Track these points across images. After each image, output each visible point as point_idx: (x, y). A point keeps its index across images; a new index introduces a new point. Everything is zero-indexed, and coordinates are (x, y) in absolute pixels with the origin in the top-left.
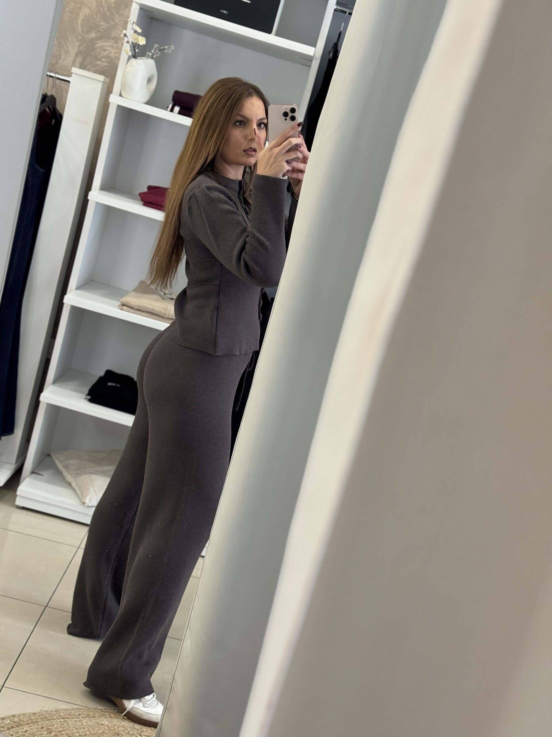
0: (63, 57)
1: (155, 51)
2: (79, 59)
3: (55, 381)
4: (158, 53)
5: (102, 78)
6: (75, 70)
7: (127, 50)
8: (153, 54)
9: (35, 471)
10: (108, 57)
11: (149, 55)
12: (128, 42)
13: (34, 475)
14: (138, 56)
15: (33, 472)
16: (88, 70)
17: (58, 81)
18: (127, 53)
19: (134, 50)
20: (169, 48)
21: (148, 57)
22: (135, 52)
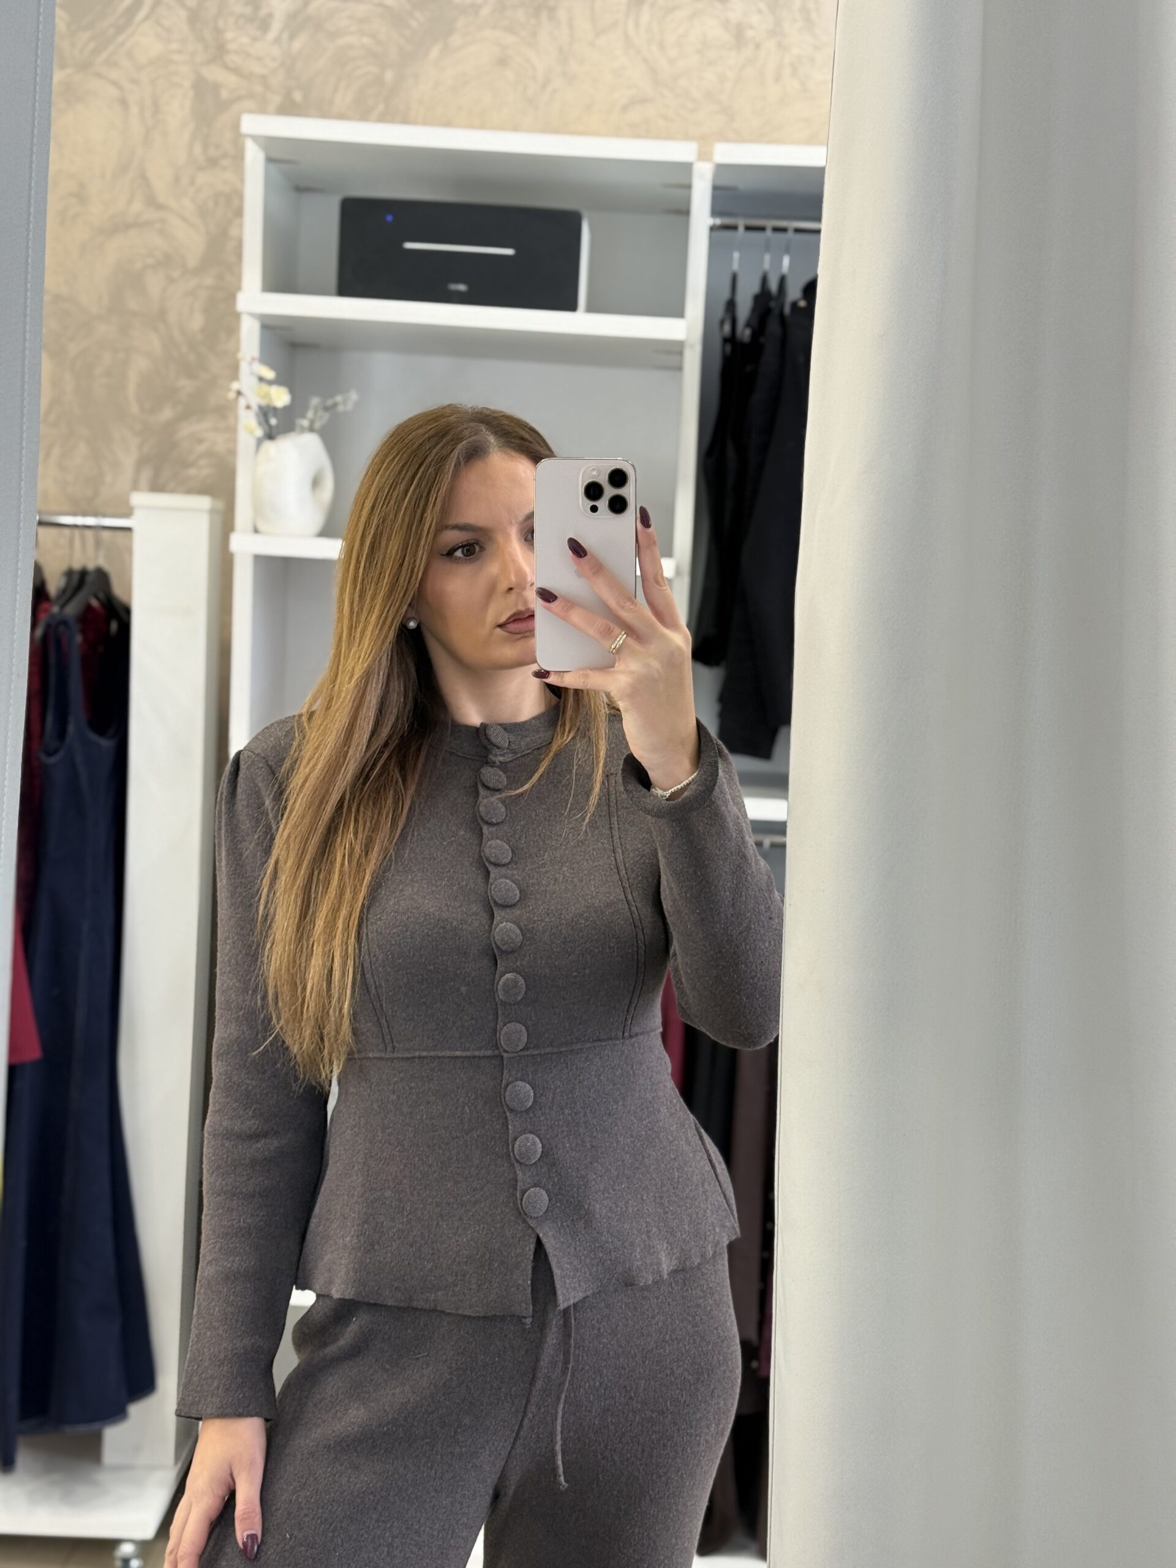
0: (108, 478)
1: (315, 414)
2: (146, 475)
4: (321, 418)
5: (204, 502)
6: (138, 499)
7: (249, 425)
8: (312, 422)
10: (210, 454)
11: (302, 426)
12: (248, 407)
14: (279, 433)
16: (173, 492)
17: (106, 535)
18: (251, 432)
19: (267, 421)
20: (345, 402)
21: (303, 430)
22: (270, 427)
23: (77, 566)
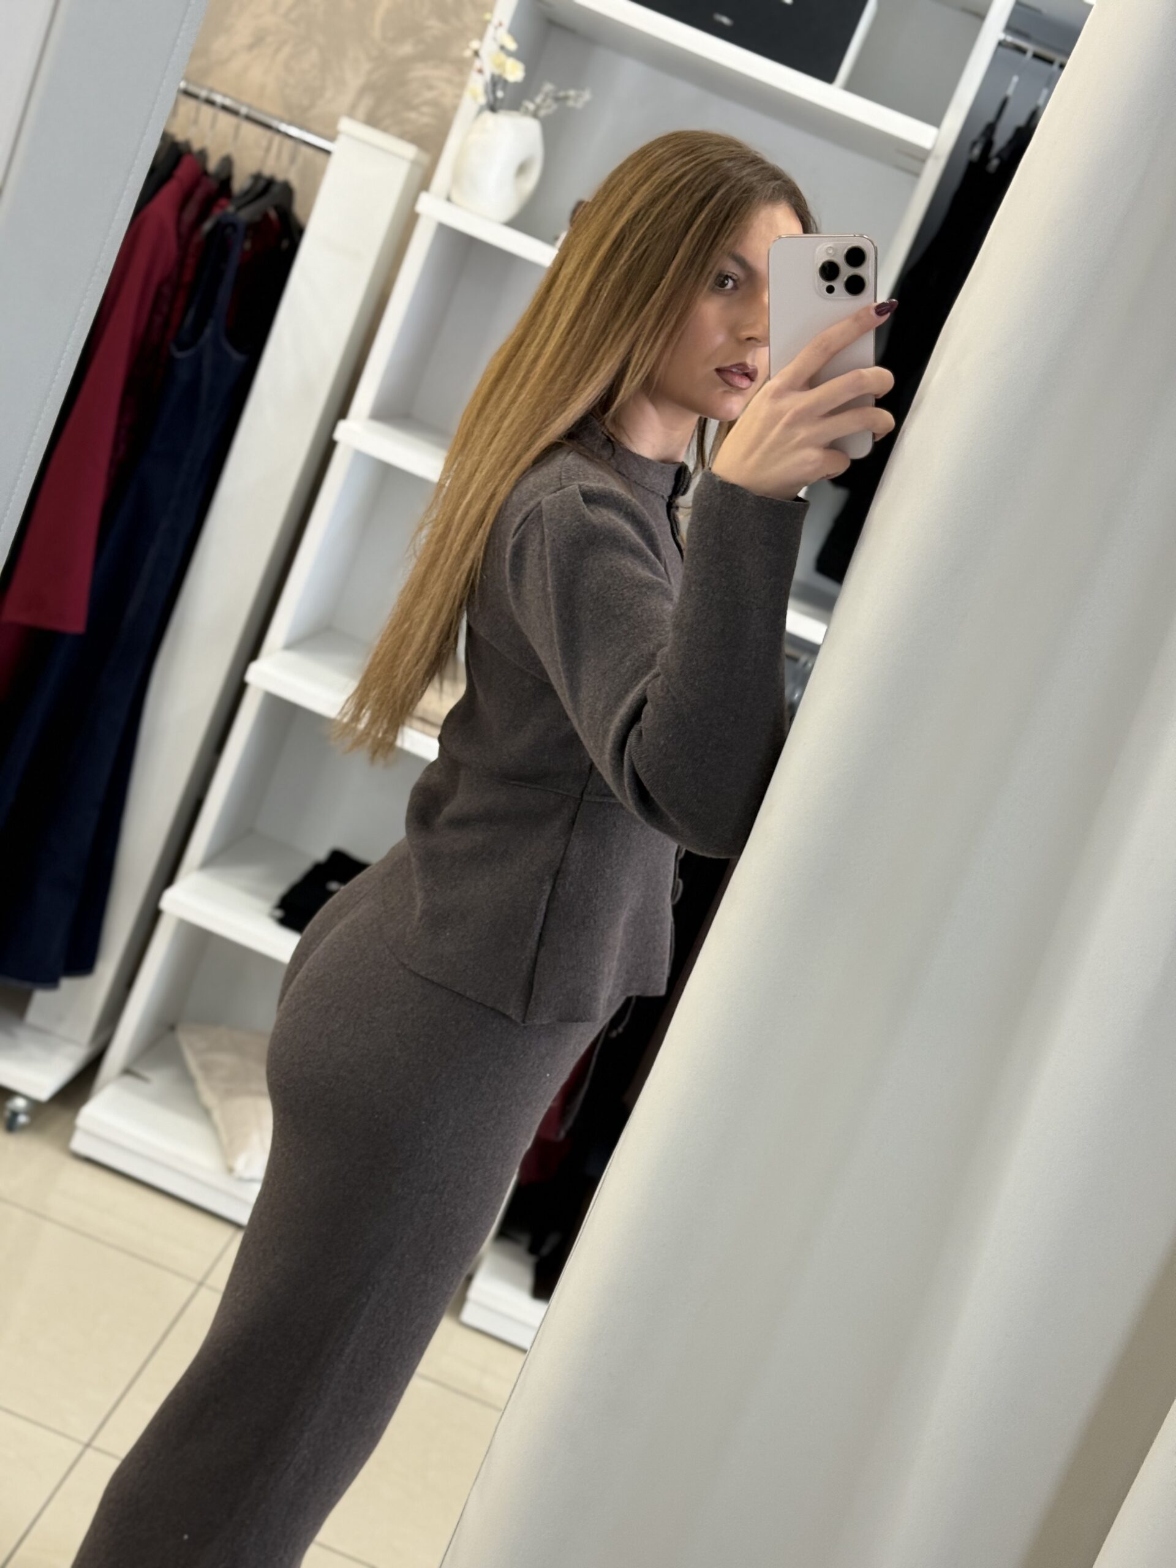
0: (328, 94)
1: (544, 100)
2: (367, 103)
3: (209, 862)
4: (549, 107)
5: (409, 151)
6: (346, 125)
7: (476, 89)
8: (538, 108)
9: (136, 1069)
10: (435, 103)
11: (527, 109)
12: (480, 71)
13: (128, 1080)
14: (501, 108)
15: (127, 1071)
16: (385, 130)
17: (305, 149)
18: (475, 98)
19: (494, 92)
20: (578, 97)
21: (526, 112)
22: (495, 98)
23: (267, 172)
